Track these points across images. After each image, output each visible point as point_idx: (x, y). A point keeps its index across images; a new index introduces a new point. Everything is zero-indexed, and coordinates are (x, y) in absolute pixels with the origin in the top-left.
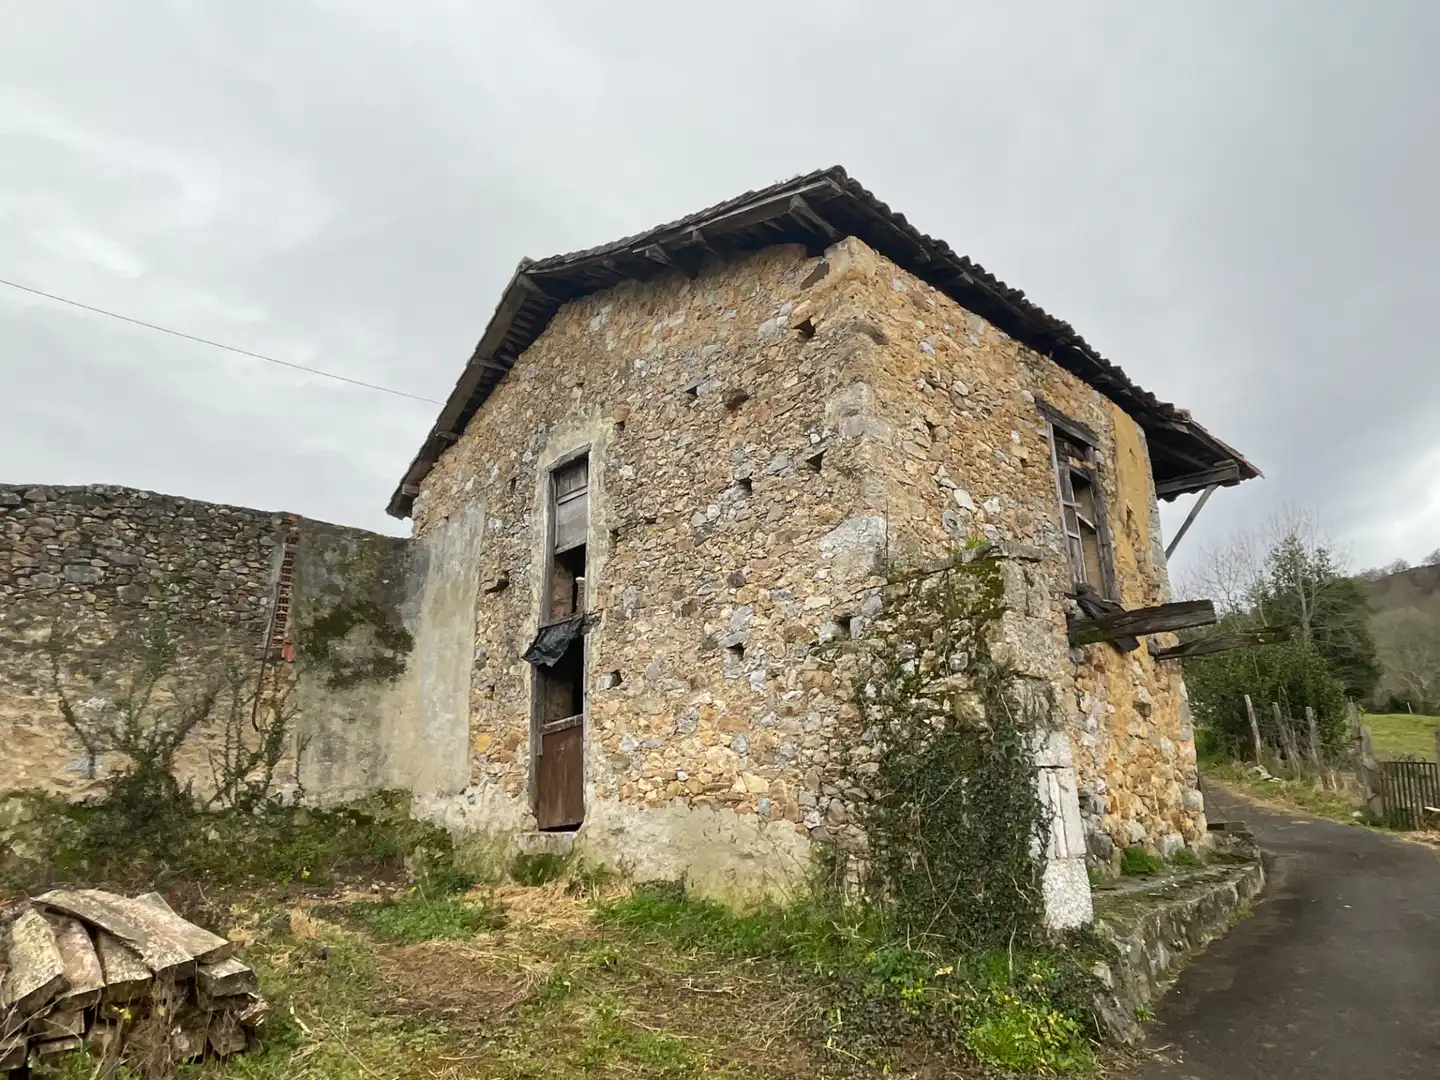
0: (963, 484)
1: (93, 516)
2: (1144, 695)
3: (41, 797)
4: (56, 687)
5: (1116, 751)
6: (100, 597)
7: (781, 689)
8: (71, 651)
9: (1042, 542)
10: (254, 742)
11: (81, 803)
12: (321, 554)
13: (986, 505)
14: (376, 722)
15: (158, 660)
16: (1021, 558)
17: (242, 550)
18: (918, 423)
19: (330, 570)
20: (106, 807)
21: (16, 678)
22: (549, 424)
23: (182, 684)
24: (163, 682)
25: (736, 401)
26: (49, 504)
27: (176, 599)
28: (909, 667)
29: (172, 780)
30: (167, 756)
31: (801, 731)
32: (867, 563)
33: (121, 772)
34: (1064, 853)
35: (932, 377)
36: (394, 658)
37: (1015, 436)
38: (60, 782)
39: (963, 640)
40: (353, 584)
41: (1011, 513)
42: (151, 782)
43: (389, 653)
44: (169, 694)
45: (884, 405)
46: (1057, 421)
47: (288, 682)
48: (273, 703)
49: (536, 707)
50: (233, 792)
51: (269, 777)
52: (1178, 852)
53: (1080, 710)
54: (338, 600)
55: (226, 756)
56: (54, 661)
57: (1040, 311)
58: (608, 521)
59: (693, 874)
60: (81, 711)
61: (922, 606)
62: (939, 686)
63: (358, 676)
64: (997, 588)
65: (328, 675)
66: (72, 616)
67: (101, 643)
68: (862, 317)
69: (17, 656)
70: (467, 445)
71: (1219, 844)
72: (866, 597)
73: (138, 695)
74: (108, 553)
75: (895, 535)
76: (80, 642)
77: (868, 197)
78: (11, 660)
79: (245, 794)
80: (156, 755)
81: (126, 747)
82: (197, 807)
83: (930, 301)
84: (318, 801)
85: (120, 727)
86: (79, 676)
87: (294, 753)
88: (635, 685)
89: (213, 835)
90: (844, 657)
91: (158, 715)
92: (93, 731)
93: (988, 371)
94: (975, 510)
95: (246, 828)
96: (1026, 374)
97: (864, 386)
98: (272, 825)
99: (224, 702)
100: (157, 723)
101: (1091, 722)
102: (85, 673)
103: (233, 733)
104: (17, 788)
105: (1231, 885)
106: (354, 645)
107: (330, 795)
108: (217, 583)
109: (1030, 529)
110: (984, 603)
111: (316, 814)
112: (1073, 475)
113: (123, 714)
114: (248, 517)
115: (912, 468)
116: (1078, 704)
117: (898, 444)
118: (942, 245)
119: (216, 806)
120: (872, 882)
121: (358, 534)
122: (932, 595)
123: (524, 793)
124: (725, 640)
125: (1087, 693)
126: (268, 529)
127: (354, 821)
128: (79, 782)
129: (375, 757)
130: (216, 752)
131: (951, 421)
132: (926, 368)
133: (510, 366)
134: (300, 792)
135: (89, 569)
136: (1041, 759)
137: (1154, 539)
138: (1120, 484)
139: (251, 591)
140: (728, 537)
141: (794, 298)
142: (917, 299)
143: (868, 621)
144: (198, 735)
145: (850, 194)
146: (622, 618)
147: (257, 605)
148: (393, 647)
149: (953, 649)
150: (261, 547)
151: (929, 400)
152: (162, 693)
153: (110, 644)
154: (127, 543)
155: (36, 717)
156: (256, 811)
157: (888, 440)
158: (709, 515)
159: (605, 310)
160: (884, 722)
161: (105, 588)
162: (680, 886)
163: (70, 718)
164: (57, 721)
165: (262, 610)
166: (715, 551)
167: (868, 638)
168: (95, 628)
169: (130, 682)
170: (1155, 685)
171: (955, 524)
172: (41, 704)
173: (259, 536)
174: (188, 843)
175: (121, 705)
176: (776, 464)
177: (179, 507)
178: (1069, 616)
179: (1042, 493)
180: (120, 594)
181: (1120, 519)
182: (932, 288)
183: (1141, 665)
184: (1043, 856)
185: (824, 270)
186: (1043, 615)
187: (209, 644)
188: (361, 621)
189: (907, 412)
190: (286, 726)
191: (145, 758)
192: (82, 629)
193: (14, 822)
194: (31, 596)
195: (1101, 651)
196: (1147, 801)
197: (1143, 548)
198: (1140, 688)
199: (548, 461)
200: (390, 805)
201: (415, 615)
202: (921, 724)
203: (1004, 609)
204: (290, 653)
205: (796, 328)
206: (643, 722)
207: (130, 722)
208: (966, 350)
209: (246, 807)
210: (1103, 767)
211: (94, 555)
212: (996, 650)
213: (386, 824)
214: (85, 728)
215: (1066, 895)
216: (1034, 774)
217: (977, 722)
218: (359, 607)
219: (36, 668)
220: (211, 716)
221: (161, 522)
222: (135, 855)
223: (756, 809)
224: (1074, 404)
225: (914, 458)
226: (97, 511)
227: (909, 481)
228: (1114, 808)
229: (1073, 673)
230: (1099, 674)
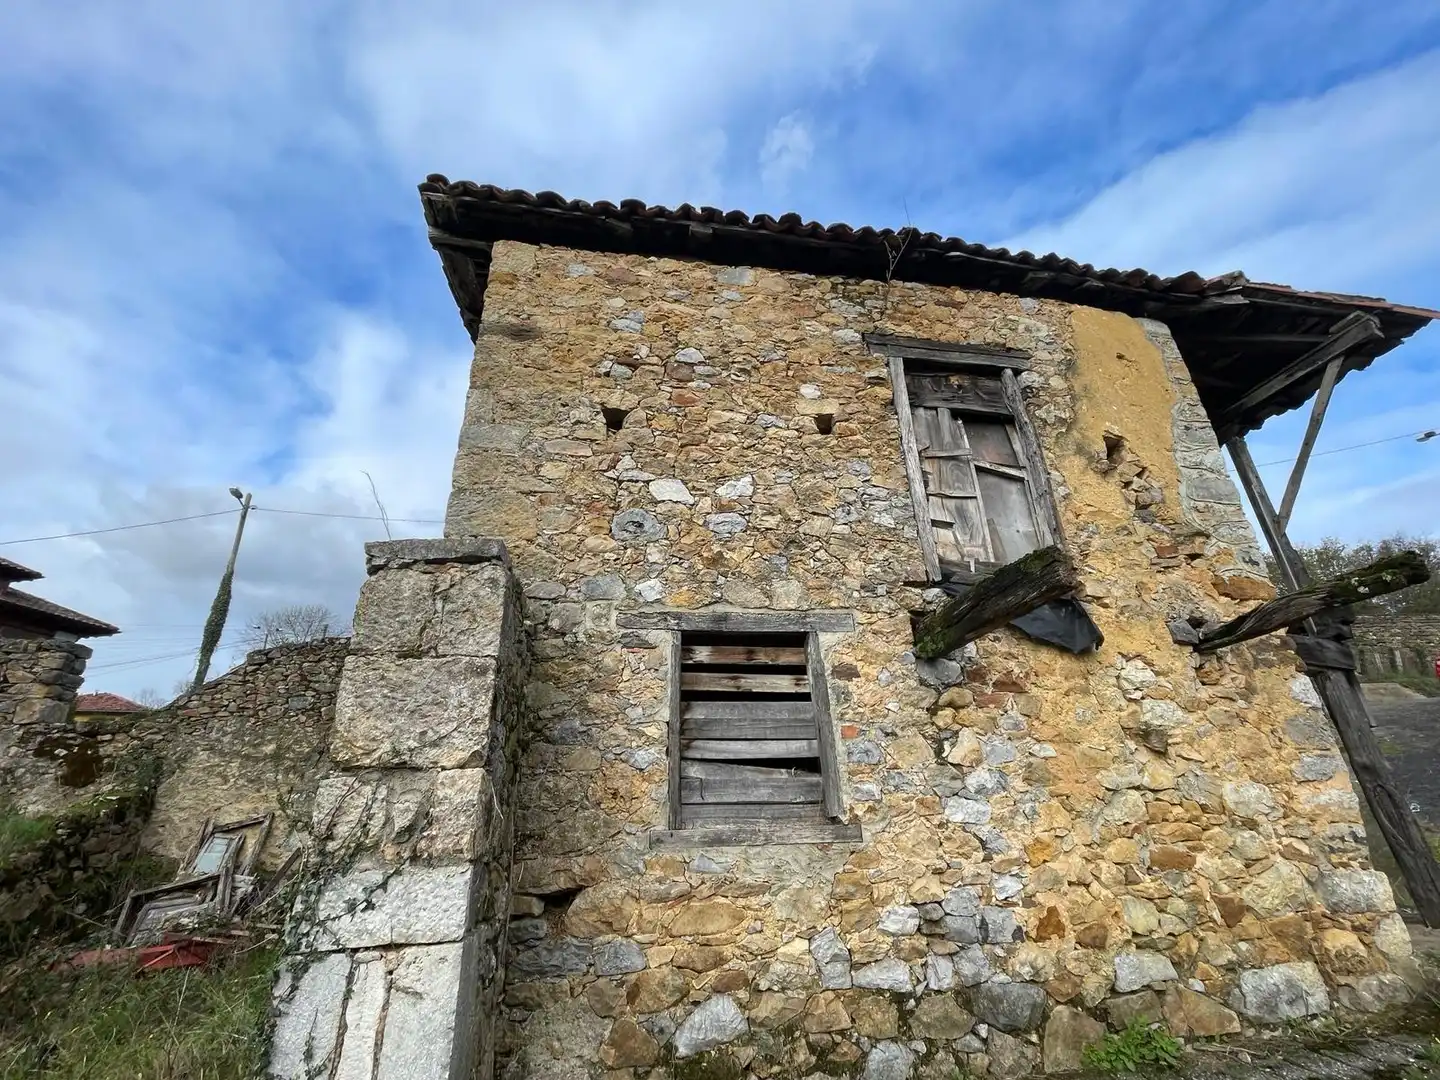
0: (669, 472)
1: (309, 662)
2: (1156, 713)
4: (275, 785)
5: (1062, 819)
6: (309, 717)
8: (288, 758)
13: (721, 491)
18: (584, 413)
21: (251, 781)
26: (282, 658)
35: (631, 356)
37: (808, 390)
38: (273, 855)
41: (782, 490)
45: (512, 407)
46: (914, 354)
53: (942, 762)
56: (276, 766)
66: (290, 733)
68: (494, 318)
69: (253, 766)
74: (317, 685)
76: (294, 751)
78: (250, 769)
83: (642, 272)
86: (291, 776)
93: (756, 324)
94: (693, 500)
96: (843, 309)
97: (476, 392)
101: (979, 777)
102: (295, 773)
109: (829, 503)
112: (957, 414)
115: (556, 471)
116: (939, 752)
117: (533, 447)
118: (634, 205)
125: (965, 734)
131: (662, 399)
132: (620, 347)
135: (303, 698)
138: (1083, 406)
142: (617, 276)
145: (466, 199)
151: (616, 383)
157: (509, 446)
161: (314, 710)
168: (304, 739)
170: (1205, 693)
171: (640, 525)
172: (265, 798)
178: (917, 616)
179: (865, 451)
180: (323, 713)
181: (1080, 450)
182: (652, 258)
183: (1150, 664)
189: (563, 406)
192: (296, 742)
194: (266, 723)
196: (1177, 906)
197: (1155, 484)
198: (1147, 704)
208: (710, 312)
210: (1015, 854)
211: (308, 688)
219: (264, 773)
224: (963, 324)
225: (562, 458)
226: (311, 658)
227: (547, 487)
228: (1050, 926)
229: (925, 704)
230: (1009, 698)
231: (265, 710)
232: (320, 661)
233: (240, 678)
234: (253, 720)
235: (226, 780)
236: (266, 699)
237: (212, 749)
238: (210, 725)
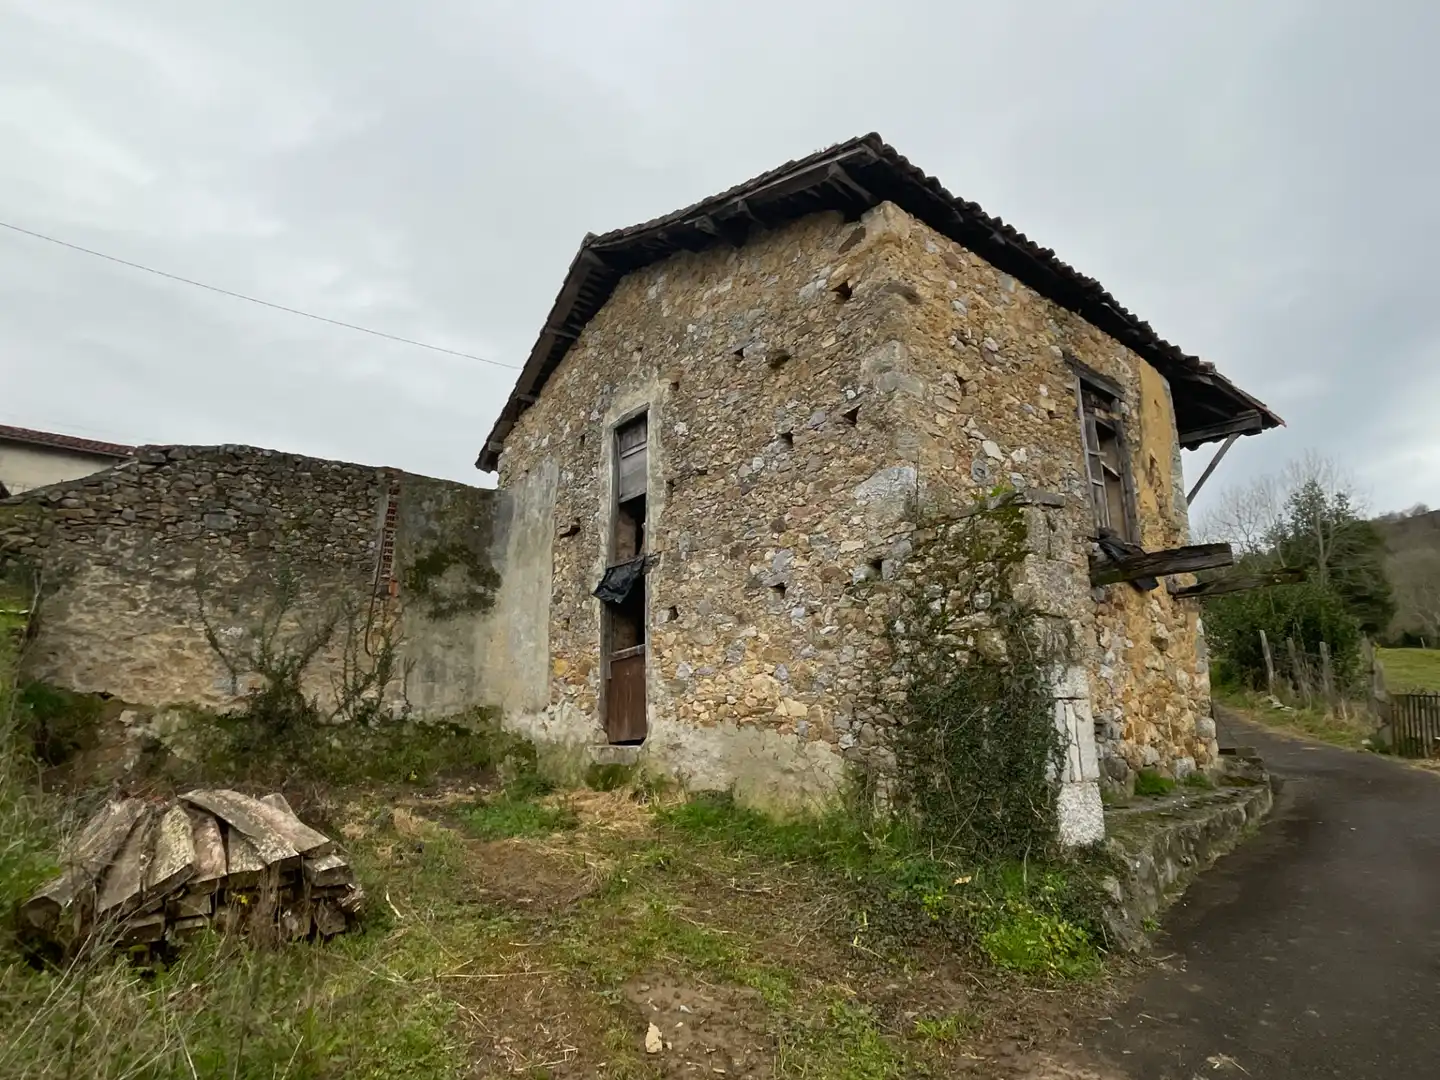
0: (990, 435)
1: (225, 472)
2: (1162, 631)
3: (194, 709)
4: (202, 618)
5: (1133, 681)
6: (234, 542)
7: (818, 624)
8: (213, 588)
9: (1067, 489)
10: (367, 665)
11: (227, 715)
12: (420, 503)
13: (1013, 455)
14: (471, 649)
15: (285, 595)
16: (1044, 505)
17: (351, 501)
18: (949, 377)
19: (428, 518)
20: (248, 719)
21: (170, 610)
22: (613, 386)
23: (305, 616)
24: (289, 614)
25: (779, 361)
26: (189, 462)
27: (298, 543)
28: (936, 606)
29: (300, 696)
30: (295, 677)
31: (836, 662)
32: (898, 510)
33: (258, 689)
34: (1078, 778)
35: (963, 334)
36: (484, 595)
37: (1043, 390)
38: (208, 697)
39: (987, 581)
40: (448, 529)
41: (1038, 462)
42: (283, 698)
43: (480, 590)
44: (294, 624)
45: (917, 362)
46: (1085, 376)
47: (395, 614)
48: (382, 632)
49: (605, 637)
50: (351, 707)
51: (381, 695)
52: (1190, 775)
53: (1100, 645)
54: (435, 543)
55: (345, 677)
56: (199, 596)
57: (1070, 269)
58: (665, 473)
59: (741, 786)
60: (223, 638)
61: (949, 549)
62: (963, 623)
63: (454, 609)
64: (1021, 533)
65: (429, 608)
66: (212, 557)
67: (236, 580)
68: (896, 278)
69: (168, 592)
70: (544, 405)
71: (1230, 768)
72: (898, 541)
73: (270, 625)
74: (240, 504)
75: (925, 484)
76: (220, 580)
77: (903, 162)
78: (164, 595)
79: (361, 708)
80: (286, 676)
81: (261, 668)
82: (322, 720)
83: (962, 261)
84: (423, 715)
85: (256, 651)
86: (220, 609)
87: (402, 675)
88: (690, 619)
89: (336, 743)
90: (876, 597)
91: (287, 641)
92: (233, 655)
93: (1018, 327)
94: (1003, 459)
95: (364, 738)
96: (1052, 330)
97: (898, 344)
98: (384, 735)
99: (341, 631)
100: (286, 649)
101: (1110, 655)
102: (224, 606)
103: (349, 657)
104: (175, 702)
105: (1240, 806)
106: (451, 582)
107: (433, 710)
108: (332, 529)
109: (1057, 476)
110: (1007, 546)
111: (422, 726)
112: (1099, 426)
113: (257, 641)
114: (356, 472)
115: (942, 420)
117: (930, 398)
118: (974, 207)
119: (338, 719)
120: (900, 798)
121: (451, 485)
122: (958, 538)
123: (595, 711)
124: (768, 580)
125: (1107, 629)
126: (373, 482)
127: (454, 733)
128: (225, 697)
129: (470, 678)
130: (336, 673)
131: (981, 376)
132: (957, 325)
133: (578, 334)
134: (407, 708)
135: (224, 517)
136: (1059, 691)
137: (1176, 486)
138: (1144, 434)
139: (361, 536)
140: (771, 486)
141: (832, 262)
142: (950, 260)
143: (898, 563)
144: (321, 658)
145: (885, 160)
146: (677, 559)
147: (367, 548)
148: (484, 585)
149: (977, 589)
150: (368, 498)
151: (959, 358)
152: (289, 623)
153: (245, 581)
154: (254, 495)
155: (187, 643)
156: (371, 723)
157: (919, 395)
158: (754, 466)
159: (662, 279)
160: (912, 655)
161: (238, 534)
162: (728, 796)
163: (215, 644)
164: (204, 646)
165: (370, 552)
166: (760, 500)
167: (898, 579)
168: (232, 567)
169: (262, 614)
170: (1173, 621)
171: (983, 472)
172: (190, 632)
173: (367, 489)
174: (315, 749)
175: (254, 633)
176: (815, 419)
177: (297, 463)
178: (1091, 558)
179: (1068, 443)
180: (251, 539)
181: (1144, 466)
182: (965, 249)
183: (1159, 603)
184: (1058, 780)
185: (860, 234)
186: (1064, 558)
187: (329, 581)
188: (457, 562)
189: (939, 368)
190: (394, 652)
191: (277, 678)
192: (220, 569)
193: (174, 730)
194: (179, 541)
195: (1122, 591)
196: (1162, 728)
197: (1165, 494)
198: (1158, 624)
199: (612, 419)
200: (484, 719)
201: (502, 557)
202: (945, 657)
203: (1027, 552)
204: (396, 589)
205: (834, 290)
206: (696, 652)
207: (264, 648)
208: (997, 308)
209: (363, 720)
210: (1120, 696)
211: (228, 506)
212: (1018, 590)
213: (481, 736)
214: (227, 653)
215: (1080, 816)
216: (1051, 704)
217: (999, 656)
218: (454, 549)
219: (184, 601)
220: (330, 643)
221: (282, 477)
222: (270, 760)
223: (796, 730)
224: (1101, 358)
225: (945, 412)
226: (228, 467)
227: (939, 433)
228: (1129, 734)
229: (1094, 610)
230: (1119, 612)
231: (174, 524)
232: (240, 472)
233: (135, 479)
234: (160, 535)
235: (136, 607)
236: (175, 511)
237: (108, 564)
238: (99, 532)
